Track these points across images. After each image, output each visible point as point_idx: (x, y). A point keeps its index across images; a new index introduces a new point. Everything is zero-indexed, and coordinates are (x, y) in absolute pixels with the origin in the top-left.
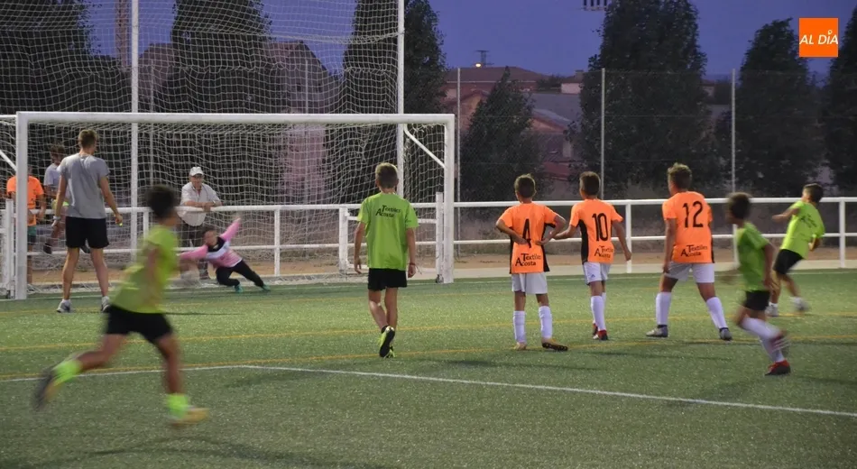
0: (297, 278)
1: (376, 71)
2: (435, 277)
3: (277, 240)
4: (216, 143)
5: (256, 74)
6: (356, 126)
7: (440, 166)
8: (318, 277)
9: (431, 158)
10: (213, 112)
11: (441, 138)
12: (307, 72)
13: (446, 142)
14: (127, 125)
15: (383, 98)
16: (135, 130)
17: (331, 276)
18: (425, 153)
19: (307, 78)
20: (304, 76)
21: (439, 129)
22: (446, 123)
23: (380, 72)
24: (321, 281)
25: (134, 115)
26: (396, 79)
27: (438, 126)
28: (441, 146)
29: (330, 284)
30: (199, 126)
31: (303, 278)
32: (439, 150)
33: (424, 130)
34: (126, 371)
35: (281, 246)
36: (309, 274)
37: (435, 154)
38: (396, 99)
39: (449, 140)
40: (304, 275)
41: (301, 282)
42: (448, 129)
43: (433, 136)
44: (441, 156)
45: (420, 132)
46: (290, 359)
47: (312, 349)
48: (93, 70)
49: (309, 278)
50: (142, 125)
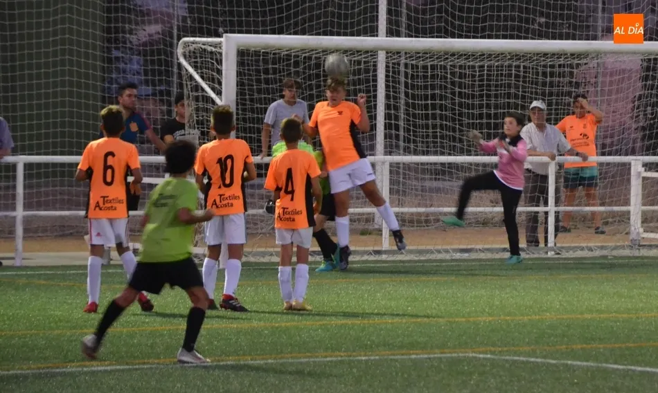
0: (574, 249)
3: (551, 200)
4: (474, 76)
8: (602, 248)
14: (373, 53)
16: (382, 58)
17: (616, 248)
24: (604, 252)
25: (382, 41)
29: (615, 257)
30: (453, 55)
31: (582, 249)
34: (326, 356)
35: (556, 209)
36: (589, 245)
40: (584, 245)
41: (579, 254)
46: (532, 347)
47: (564, 336)
49: (590, 249)
50: (390, 53)
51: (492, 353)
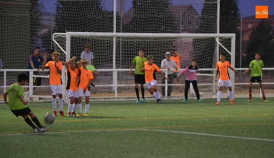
1: (208, 17)
2: (227, 97)
4: (143, 45)
5: (162, 18)
6: (199, 38)
7: (229, 54)
9: (226, 51)
10: (143, 33)
11: (230, 43)
12: (181, 17)
13: (232, 44)
14: (112, 38)
15: (211, 28)
16: (115, 39)
18: (224, 49)
19: (181, 20)
20: (180, 19)
21: (230, 39)
22: (232, 37)
23: (210, 17)
25: (115, 34)
26: (216, 20)
27: (229, 38)
28: (230, 46)
30: (136, 38)
31: (176, 97)
32: (229, 48)
33: (224, 40)
34: (98, 130)
37: (228, 49)
38: (216, 28)
39: (233, 44)
40: (176, 96)
42: (233, 40)
43: (227, 42)
44: (230, 50)
45: (222, 41)
46: (161, 127)
47: (170, 123)
48: (99, 16)
49: (178, 97)
50: (118, 38)
51: (149, 129)
